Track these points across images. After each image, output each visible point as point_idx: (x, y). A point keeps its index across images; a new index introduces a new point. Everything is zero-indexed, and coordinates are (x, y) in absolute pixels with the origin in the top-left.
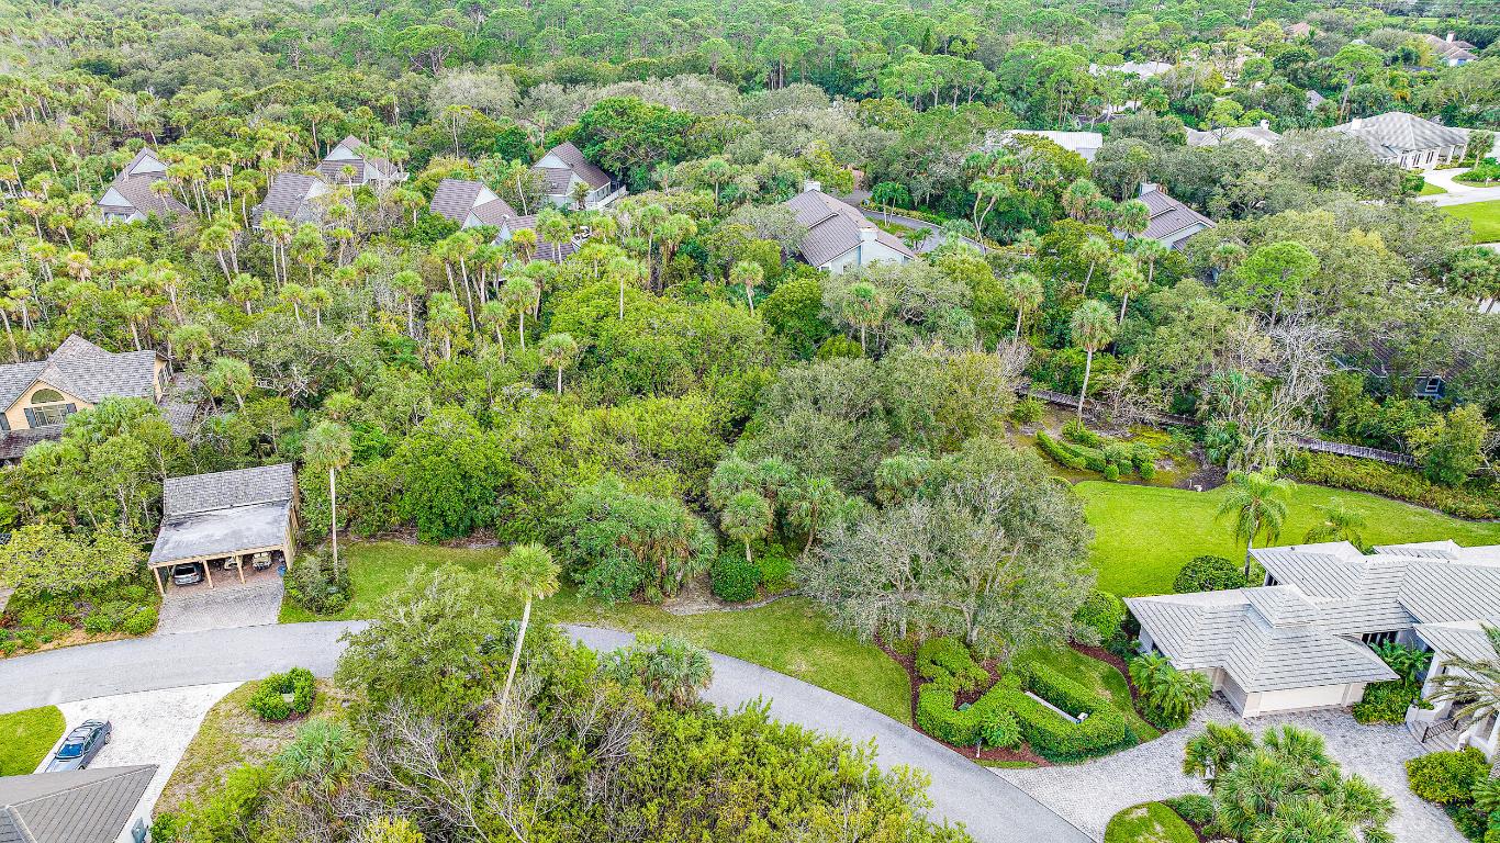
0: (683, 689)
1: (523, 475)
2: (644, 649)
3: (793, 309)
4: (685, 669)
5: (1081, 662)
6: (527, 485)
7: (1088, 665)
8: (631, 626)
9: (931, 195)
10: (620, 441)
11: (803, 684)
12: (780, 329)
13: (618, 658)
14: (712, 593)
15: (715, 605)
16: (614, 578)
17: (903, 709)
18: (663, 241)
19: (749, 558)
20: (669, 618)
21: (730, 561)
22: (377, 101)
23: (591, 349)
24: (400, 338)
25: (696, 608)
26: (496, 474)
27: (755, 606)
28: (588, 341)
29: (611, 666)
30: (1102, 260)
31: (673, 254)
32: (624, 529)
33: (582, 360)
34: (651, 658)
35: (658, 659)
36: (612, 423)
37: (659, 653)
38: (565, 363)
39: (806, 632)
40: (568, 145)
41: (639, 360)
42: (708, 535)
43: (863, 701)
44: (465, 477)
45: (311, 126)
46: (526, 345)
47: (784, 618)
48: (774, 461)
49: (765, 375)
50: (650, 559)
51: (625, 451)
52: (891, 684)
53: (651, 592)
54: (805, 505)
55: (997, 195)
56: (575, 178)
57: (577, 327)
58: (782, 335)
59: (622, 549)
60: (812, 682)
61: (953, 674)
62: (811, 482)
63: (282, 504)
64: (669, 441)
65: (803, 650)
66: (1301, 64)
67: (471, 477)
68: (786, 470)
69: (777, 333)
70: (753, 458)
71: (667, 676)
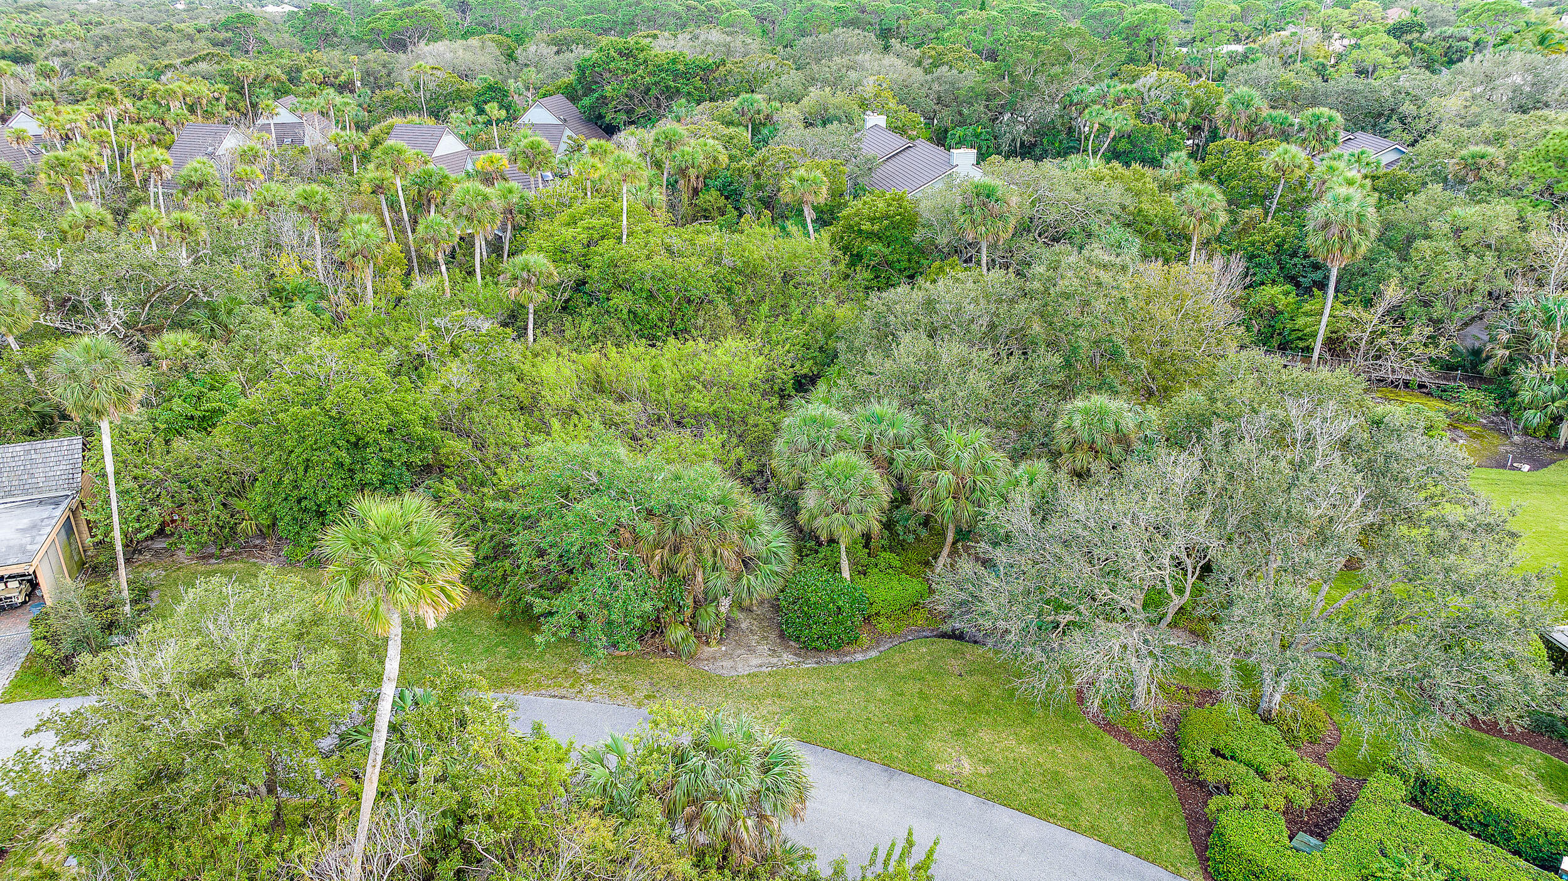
0: (750, 822)
1: (456, 446)
2: (667, 739)
3: (876, 228)
4: (753, 781)
5: (1481, 745)
6: (464, 465)
7: (1496, 751)
8: (640, 695)
9: (1022, 143)
10: (621, 399)
11: (969, 800)
12: (856, 258)
13: (613, 760)
14: (782, 635)
15: (788, 658)
16: (607, 606)
17: (1179, 846)
18: (683, 172)
19: (846, 574)
20: (709, 681)
21: (814, 577)
22: (336, 77)
23: (581, 284)
24: (302, 281)
25: (755, 661)
26: (408, 439)
27: (859, 657)
28: (574, 270)
29: (599, 774)
30: (1298, 173)
31: (696, 192)
32: (626, 512)
33: (567, 301)
34: (680, 759)
35: (695, 760)
36: (608, 373)
37: (697, 745)
38: (541, 296)
39: (956, 701)
40: (560, 99)
41: (651, 296)
42: (776, 531)
43: (1093, 831)
44: (357, 445)
45: (243, 87)
46: (483, 278)
47: (915, 677)
48: (885, 408)
49: (844, 312)
50: (672, 571)
51: (631, 411)
52: (1141, 796)
53: (676, 633)
54: (945, 478)
55: (1114, 128)
56: (568, 132)
57: (560, 254)
58: (858, 268)
59: (622, 554)
60: (989, 796)
61: (1264, 776)
62: (953, 437)
63: (55, 502)
64: (699, 401)
65: (960, 733)
66: (1416, 35)
67: (366, 445)
68: (908, 422)
69: (852, 264)
70: (846, 406)
71: (714, 796)
